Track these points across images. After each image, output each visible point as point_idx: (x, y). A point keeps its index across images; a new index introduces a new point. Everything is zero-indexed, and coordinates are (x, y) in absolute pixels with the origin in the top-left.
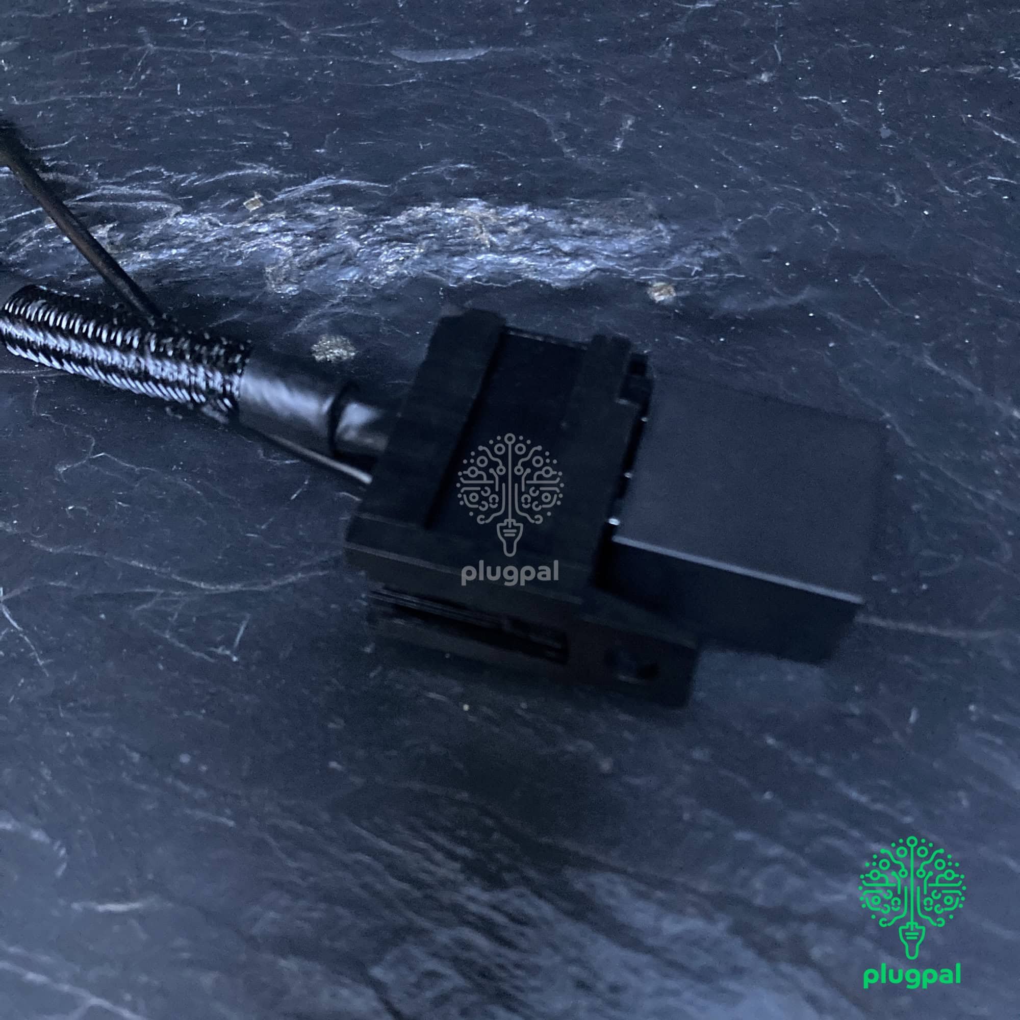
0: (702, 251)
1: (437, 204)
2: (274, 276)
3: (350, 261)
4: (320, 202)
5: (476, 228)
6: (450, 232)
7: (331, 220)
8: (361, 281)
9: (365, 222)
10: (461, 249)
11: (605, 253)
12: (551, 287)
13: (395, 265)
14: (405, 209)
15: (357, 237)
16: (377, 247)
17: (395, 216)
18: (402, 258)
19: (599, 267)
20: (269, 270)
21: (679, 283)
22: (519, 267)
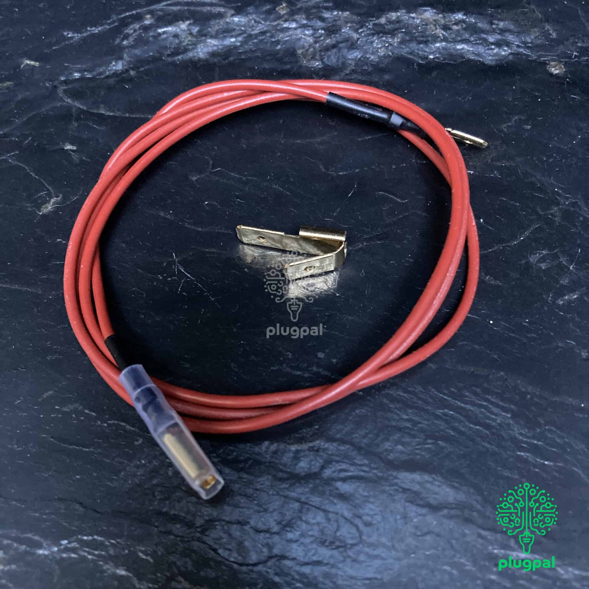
0: (577, 43)
1: (403, 11)
2: (304, 55)
3: (353, 46)
4: (327, 9)
5: (432, 26)
6: (415, 28)
7: (335, 20)
8: (362, 59)
9: (360, 22)
10: (425, 39)
11: (517, 43)
12: (485, 64)
13: (383, 49)
14: (383, 14)
15: (356, 31)
16: (370, 37)
17: (378, 18)
18: (387, 45)
19: (513, 52)
20: (300, 52)
21: (566, 62)
22: (463, 51)
